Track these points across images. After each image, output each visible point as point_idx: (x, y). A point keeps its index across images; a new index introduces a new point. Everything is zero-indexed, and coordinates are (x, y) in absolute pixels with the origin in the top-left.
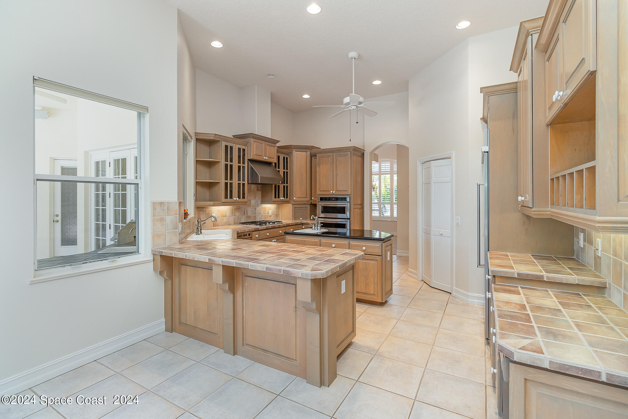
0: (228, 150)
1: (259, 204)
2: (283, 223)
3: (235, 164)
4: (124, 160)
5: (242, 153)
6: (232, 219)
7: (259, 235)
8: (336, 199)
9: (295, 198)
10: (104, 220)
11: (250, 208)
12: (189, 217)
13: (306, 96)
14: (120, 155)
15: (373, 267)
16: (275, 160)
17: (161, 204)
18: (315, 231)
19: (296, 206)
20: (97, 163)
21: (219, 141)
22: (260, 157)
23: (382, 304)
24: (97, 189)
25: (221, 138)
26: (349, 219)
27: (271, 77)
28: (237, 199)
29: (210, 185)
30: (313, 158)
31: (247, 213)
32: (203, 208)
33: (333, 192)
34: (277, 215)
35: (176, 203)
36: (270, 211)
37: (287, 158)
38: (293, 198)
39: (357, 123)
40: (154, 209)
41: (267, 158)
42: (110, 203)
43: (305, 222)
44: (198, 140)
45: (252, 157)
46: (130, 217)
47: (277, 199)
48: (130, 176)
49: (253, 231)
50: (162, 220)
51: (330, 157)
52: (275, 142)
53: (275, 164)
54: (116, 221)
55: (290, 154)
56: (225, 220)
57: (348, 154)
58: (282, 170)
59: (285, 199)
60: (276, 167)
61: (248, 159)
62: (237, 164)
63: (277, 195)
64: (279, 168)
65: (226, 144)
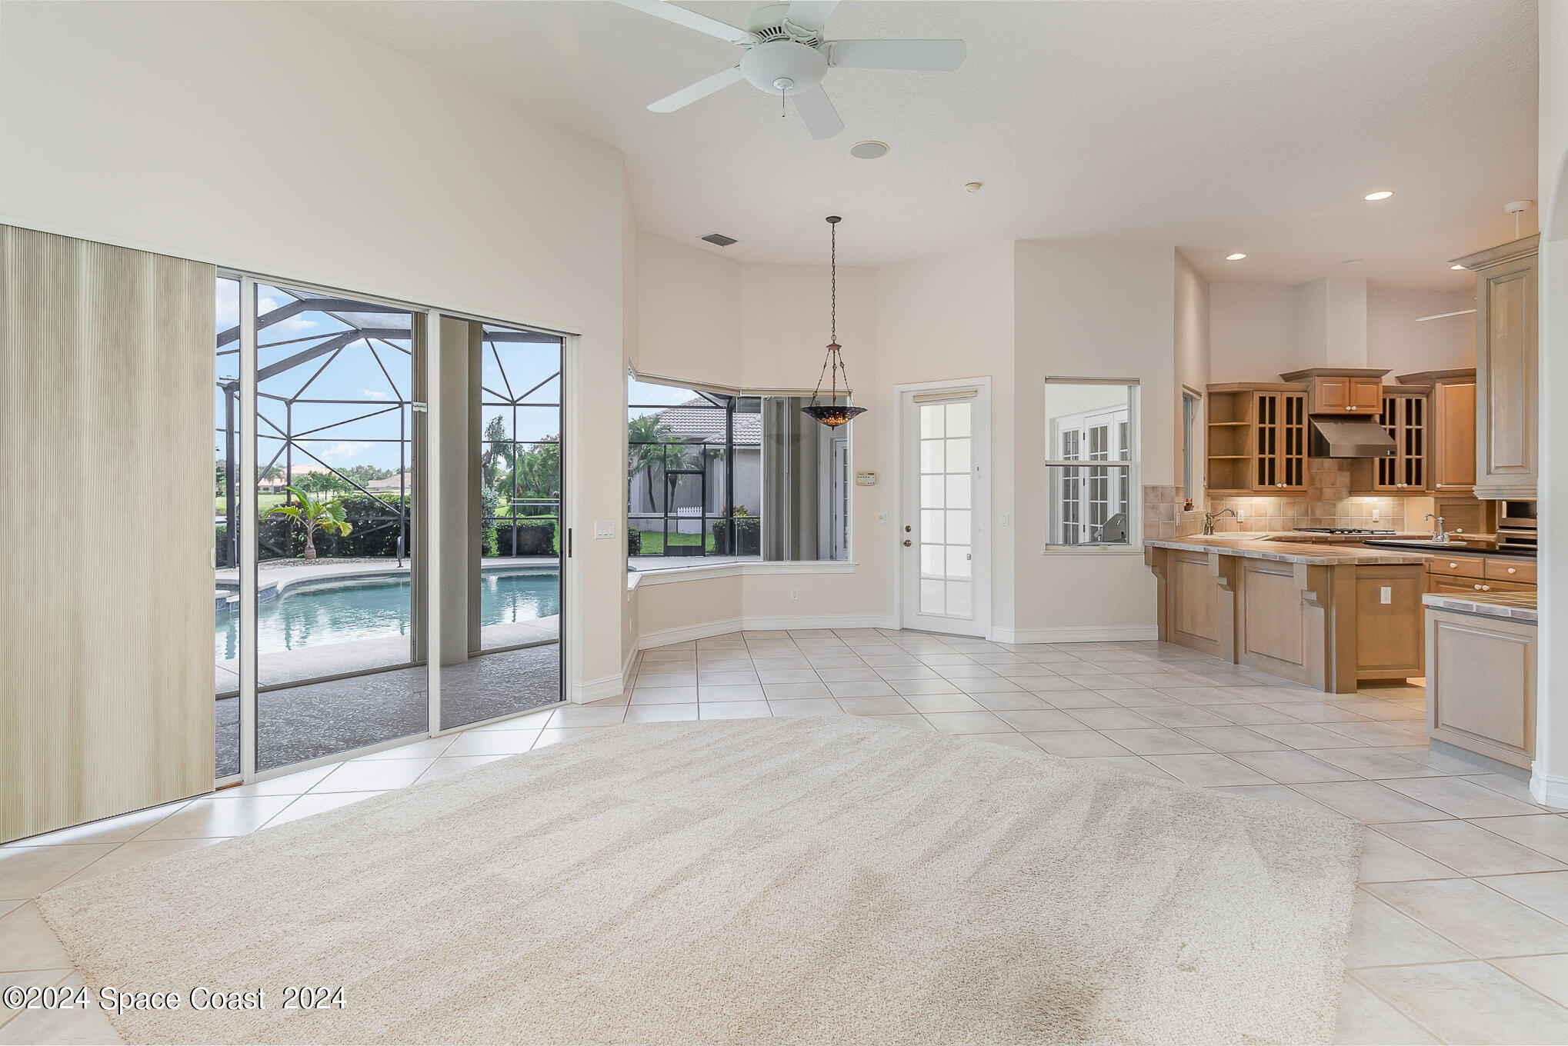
0: (1267, 407)
1: (1344, 497)
3: (1281, 426)
4: (1104, 429)
5: (1295, 407)
6: (1278, 522)
9: (1439, 486)
10: (1076, 518)
11: (1320, 503)
12: (1194, 510)
13: (1458, 267)
14: (1098, 423)
16: (1377, 410)
17: (1154, 488)
19: (1445, 502)
20: (1066, 435)
21: (1249, 392)
22: (1341, 407)
24: (1067, 474)
25: (1251, 386)
27: (1353, 263)
28: (1285, 485)
29: (1234, 464)
31: (1313, 514)
32: (1222, 498)
34: (1395, 521)
35: (1172, 488)
36: (1376, 512)
37: (1418, 402)
38: (1435, 485)
40: (1146, 494)
41: (1354, 408)
42: (1085, 492)
43: (1467, 537)
44: (1210, 394)
45: (1317, 411)
46: (1113, 509)
47: (1387, 487)
48: (1114, 454)
50: (1154, 507)
52: (1377, 374)
53: (1382, 416)
54: (1094, 520)
55: (1428, 393)
56: (1264, 521)
58: (1401, 426)
59: (1414, 487)
60: (1383, 422)
61: (1309, 415)
62: (1285, 426)
63: (1387, 475)
64: (1392, 422)
65: (1262, 395)
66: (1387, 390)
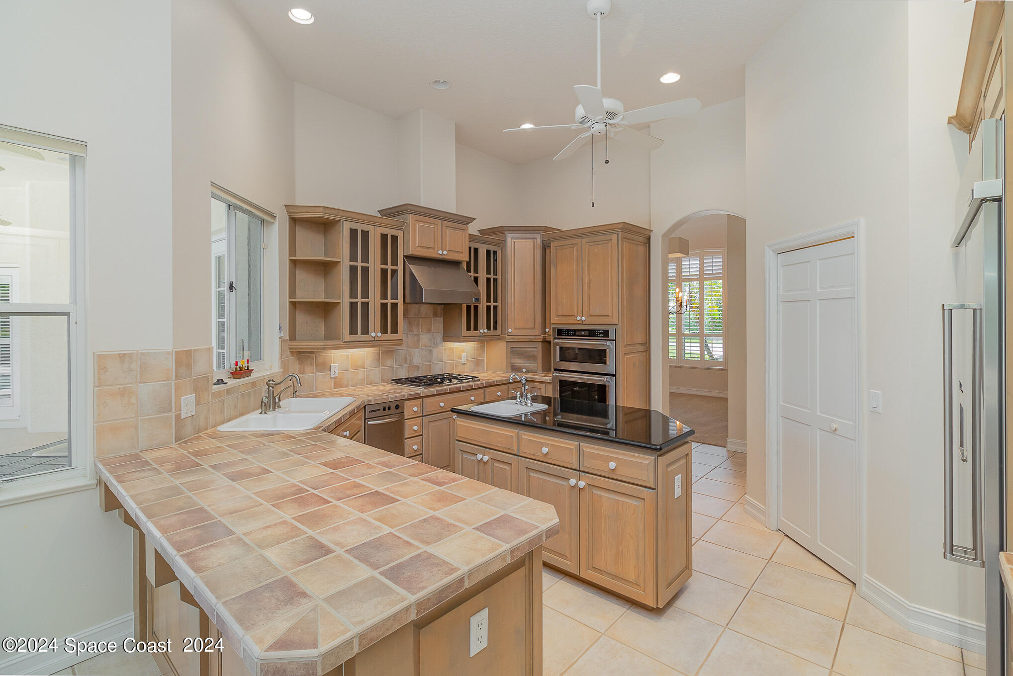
0: (359, 239)
1: (438, 343)
2: (479, 380)
3: (375, 265)
5: (389, 243)
6: (376, 373)
7: (422, 406)
8: (587, 333)
9: (510, 331)
11: (417, 350)
12: (253, 376)
13: (527, 126)
15: (634, 514)
16: (464, 257)
17: (123, 357)
18: (520, 406)
19: (515, 345)
21: (339, 221)
22: (431, 250)
23: (656, 611)
25: (340, 214)
26: (615, 375)
27: (442, 87)
28: (379, 334)
29: (325, 309)
30: (547, 250)
31: (411, 361)
32: (313, 352)
33: (582, 320)
34: (478, 363)
35: (168, 353)
36: (464, 355)
37: (495, 254)
38: (508, 330)
39: (607, 162)
40: (102, 369)
41: (445, 253)
43: (530, 378)
44: (295, 221)
45: (411, 252)
47: (472, 332)
49: (406, 400)
50: (125, 393)
51: (575, 248)
52: (465, 221)
53: (469, 264)
55: (502, 244)
56: (361, 375)
57: (611, 240)
58: (482, 275)
59: (492, 332)
60: (469, 270)
61: (404, 256)
62: (379, 266)
63: (472, 324)
64: (476, 271)
65: (352, 227)
66: (472, 238)
